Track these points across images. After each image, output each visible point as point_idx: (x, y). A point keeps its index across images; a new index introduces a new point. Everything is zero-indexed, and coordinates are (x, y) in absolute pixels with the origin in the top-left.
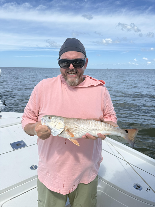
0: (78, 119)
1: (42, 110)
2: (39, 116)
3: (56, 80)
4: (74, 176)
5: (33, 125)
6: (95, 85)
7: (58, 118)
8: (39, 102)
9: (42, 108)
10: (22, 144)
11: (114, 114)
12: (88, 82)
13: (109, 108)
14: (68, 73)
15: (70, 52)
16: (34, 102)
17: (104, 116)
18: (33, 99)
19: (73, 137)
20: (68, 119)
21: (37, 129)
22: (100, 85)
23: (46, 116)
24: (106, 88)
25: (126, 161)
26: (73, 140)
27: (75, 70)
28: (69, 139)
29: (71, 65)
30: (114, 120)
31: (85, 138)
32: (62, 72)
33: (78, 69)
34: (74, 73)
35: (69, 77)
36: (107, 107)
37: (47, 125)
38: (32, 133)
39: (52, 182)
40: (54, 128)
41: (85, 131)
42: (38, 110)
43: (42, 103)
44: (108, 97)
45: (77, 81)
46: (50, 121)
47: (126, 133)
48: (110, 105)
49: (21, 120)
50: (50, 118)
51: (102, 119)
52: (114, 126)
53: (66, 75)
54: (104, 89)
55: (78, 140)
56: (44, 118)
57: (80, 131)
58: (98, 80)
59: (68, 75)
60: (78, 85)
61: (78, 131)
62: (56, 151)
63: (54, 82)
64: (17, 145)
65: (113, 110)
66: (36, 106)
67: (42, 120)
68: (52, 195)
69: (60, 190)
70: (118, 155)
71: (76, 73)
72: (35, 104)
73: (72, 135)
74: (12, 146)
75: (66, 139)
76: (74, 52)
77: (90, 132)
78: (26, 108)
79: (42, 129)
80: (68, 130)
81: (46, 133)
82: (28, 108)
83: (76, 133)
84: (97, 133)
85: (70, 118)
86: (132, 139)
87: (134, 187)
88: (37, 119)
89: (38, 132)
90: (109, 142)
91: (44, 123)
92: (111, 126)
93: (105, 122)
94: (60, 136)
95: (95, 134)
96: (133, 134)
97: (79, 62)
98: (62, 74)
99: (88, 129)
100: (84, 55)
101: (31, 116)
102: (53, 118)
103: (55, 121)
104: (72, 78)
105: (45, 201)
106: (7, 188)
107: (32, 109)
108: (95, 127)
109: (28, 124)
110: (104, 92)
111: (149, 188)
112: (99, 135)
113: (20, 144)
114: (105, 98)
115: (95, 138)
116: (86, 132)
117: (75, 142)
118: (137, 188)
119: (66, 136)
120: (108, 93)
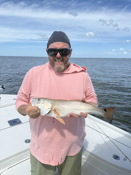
0: (63, 100)
1: (33, 93)
2: (30, 99)
3: (44, 68)
4: (61, 149)
5: (24, 107)
6: (78, 71)
7: (46, 100)
8: (31, 86)
9: (33, 92)
10: (18, 121)
11: (94, 96)
12: (72, 68)
13: (90, 90)
14: (55, 60)
15: (58, 42)
16: (26, 87)
17: (86, 97)
18: (25, 84)
19: (59, 116)
20: (55, 100)
21: (28, 110)
22: (83, 71)
23: (36, 98)
24: (88, 74)
25: (106, 135)
26: (59, 119)
27: (61, 58)
28: (55, 118)
29: (58, 54)
30: (95, 100)
31: (70, 117)
32: (50, 60)
33: (64, 57)
34: (60, 60)
35: (56, 64)
36: (89, 90)
37: (37, 106)
38: (24, 113)
39: (42, 156)
40: (42, 108)
41: (70, 110)
42: (30, 93)
43: (33, 88)
44: (90, 82)
45: (63, 67)
46: (39, 103)
47: (105, 112)
48: (91, 88)
49: (15, 102)
50: (39, 100)
51: (84, 100)
52: (94, 106)
53: (54, 62)
54: (86, 74)
55: (64, 118)
56: (34, 100)
57: (65, 111)
58: (80, 67)
59: (56, 63)
60: (63, 71)
61: (63, 111)
62: (45, 129)
63: (43, 69)
64: (14, 122)
65: (94, 92)
66: (27, 90)
67: (32, 102)
68: (43, 166)
69: (50, 162)
70: (100, 130)
71: (63, 60)
72: (26, 88)
73: (58, 114)
74: (9, 123)
75: (54, 118)
76: (60, 42)
77: (73, 112)
78: (20, 91)
79: (32, 109)
80: (55, 110)
81: (36, 113)
82: (21, 92)
83: (62, 112)
84: (80, 112)
85: (56, 100)
86: (110, 116)
87: (113, 157)
88: (29, 102)
89: (29, 112)
90: (92, 119)
91: (34, 104)
92: (92, 106)
93: (86, 103)
94: (48, 115)
95: (78, 113)
96: (111, 113)
97: (65, 51)
98: (50, 61)
99: (72, 109)
100: (69, 46)
101: (24, 98)
102: (41, 100)
103: (43, 102)
104: (59, 65)
105: (37, 171)
106: (5, 159)
107: (24, 92)
108: (78, 107)
109: (21, 106)
110: (86, 77)
111: (126, 158)
112: (82, 114)
113: (17, 121)
114: (87, 82)
115: (78, 117)
116: (70, 112)
117: (60, 121)
118: (115, 158)
119: (53, 115)
120: (89, 78)
